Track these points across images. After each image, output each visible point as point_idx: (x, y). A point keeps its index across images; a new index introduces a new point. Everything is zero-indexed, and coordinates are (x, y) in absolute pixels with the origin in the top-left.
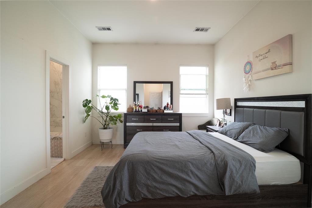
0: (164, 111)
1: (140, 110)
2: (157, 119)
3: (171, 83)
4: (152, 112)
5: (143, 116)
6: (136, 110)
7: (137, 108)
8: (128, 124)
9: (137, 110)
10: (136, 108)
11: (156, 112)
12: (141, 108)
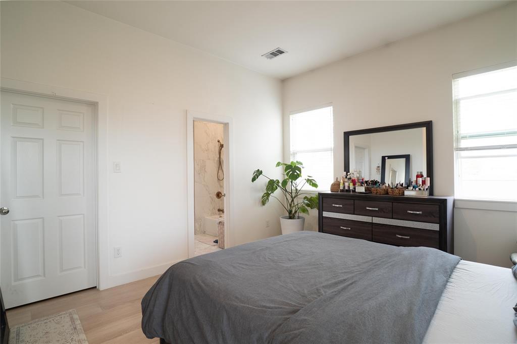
0: (404, 192)
1: (352, 187)
2: (381, 210)
3: (428, 125)
4: (375, 192)
5: (352, 202)
6: (344, 187)
7: (347, 184)
8: (325, 214)
9: (346, 188)
10: (344, 184)
11: (387, 193)
12: (354, 184)
